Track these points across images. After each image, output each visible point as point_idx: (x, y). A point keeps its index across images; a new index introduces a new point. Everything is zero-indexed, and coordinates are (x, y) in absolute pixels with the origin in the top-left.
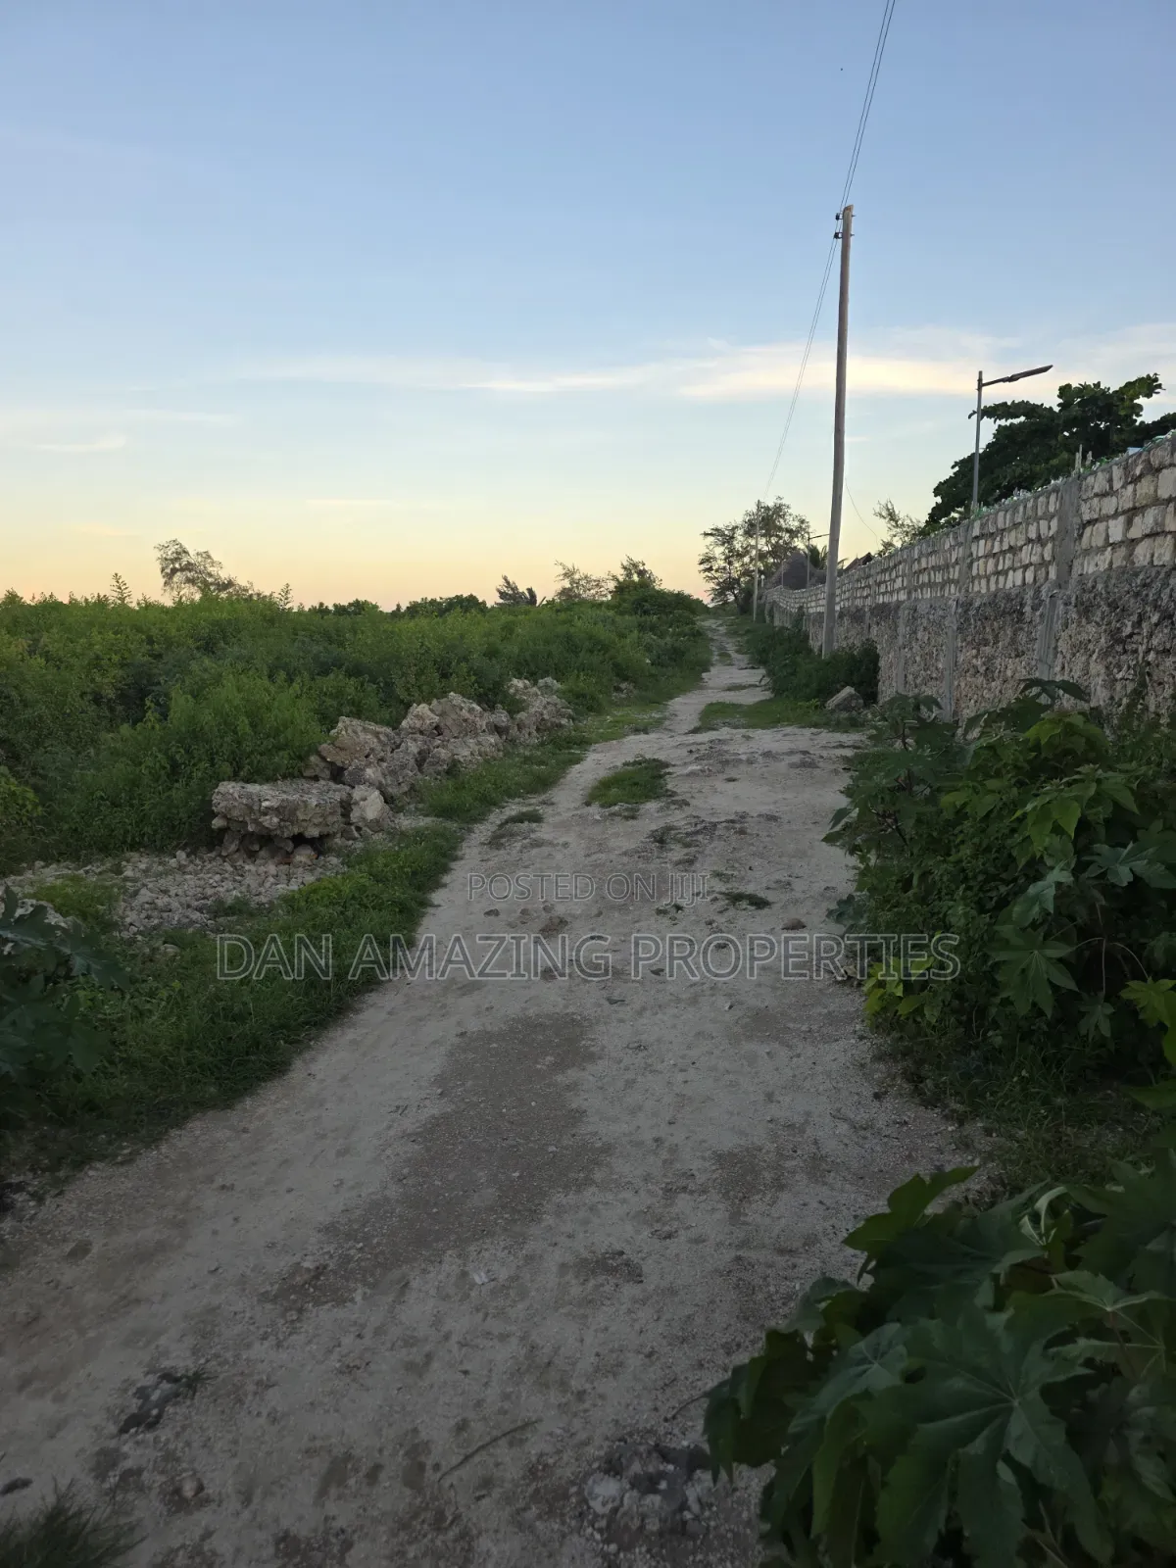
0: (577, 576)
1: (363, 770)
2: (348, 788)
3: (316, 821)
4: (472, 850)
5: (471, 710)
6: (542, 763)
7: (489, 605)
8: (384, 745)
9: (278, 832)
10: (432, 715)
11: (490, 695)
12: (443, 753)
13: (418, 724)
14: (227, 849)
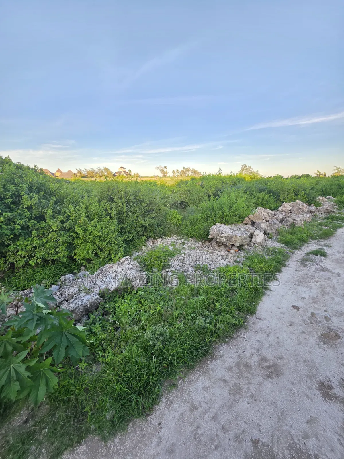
0: (340, 169)
1: (261, 224)
2: (255, 229)
3: (239, 241)
4: (293, 263)
5: (303, 206)
6: (326, 226)
7: (312, 176)
8: (270, 217)
9: (226, 243)
10: (290, 207)
11: (310, 201)
12: (290, 220)
13: (284, 209)
14: (213, 243)
